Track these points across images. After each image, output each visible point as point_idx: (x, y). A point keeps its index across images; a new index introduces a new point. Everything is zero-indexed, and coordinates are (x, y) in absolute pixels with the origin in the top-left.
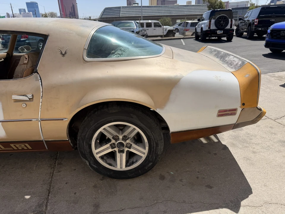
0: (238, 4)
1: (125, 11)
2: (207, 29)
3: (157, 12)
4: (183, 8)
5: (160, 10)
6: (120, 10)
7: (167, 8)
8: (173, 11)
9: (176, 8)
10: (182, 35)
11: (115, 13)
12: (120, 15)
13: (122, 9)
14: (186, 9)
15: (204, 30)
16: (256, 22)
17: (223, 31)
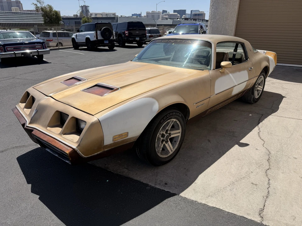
4: (11, 15)
9: (2, 15)
14: (17, 17)
15: (91, 40)
16: (127, 33)
17: (108, 41)
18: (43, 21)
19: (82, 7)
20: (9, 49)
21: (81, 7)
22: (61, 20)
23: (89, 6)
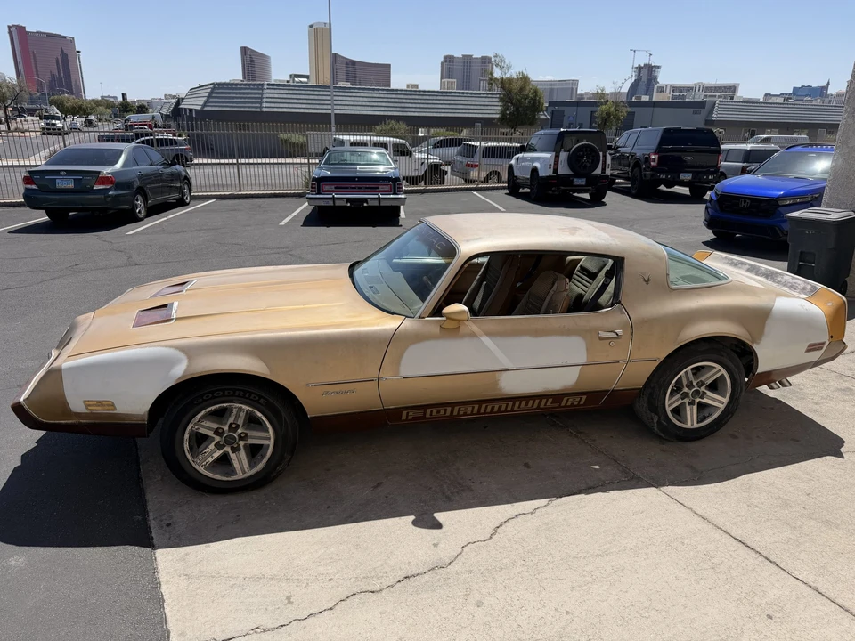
0: (551, 85)
1: (276, 96)
2: (550, 172)
3: (368, 104)
4: (435, 98)
5: (374, 100)
6: (262, 94)
7: (394, 96)
8: (410, 105)
9: (417, 97)
10: (457, 176)
11: (246, 100)
12: (261, 107)
13: (269, 91)
14: (445, 102)
15: (542, 174)
16: (654, 160)
17: (585, 180)
18: (498, 112)
19: (640, 69)
20: (326, 188)
21: (636, 68)
22: (542, 110)
23: (659, 67)
